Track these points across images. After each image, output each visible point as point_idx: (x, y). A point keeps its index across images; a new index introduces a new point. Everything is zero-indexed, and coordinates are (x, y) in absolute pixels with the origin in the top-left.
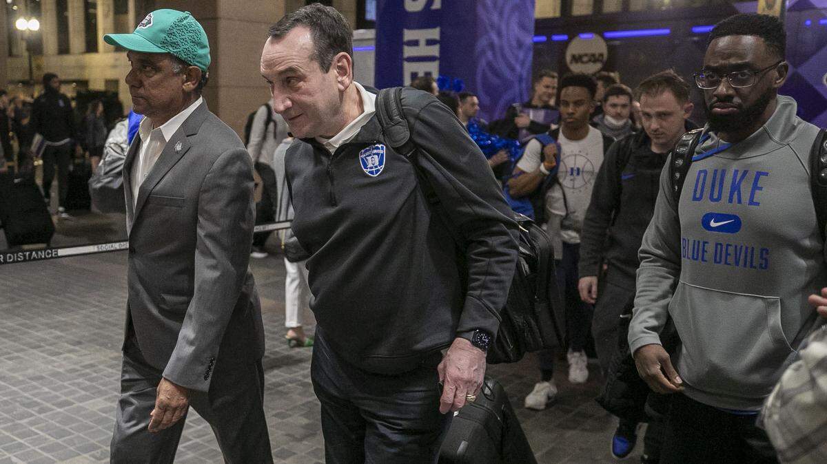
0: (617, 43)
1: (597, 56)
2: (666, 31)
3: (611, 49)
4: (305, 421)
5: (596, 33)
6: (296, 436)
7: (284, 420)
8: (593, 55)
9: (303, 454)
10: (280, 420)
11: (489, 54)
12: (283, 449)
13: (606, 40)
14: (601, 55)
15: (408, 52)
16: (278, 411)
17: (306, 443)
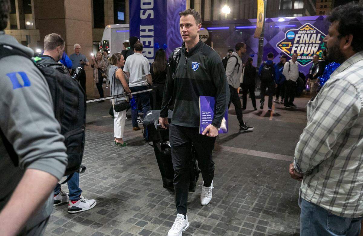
0: (211, 31)
1: (205, 36)
2: (228, 28)
3: (210, 33)
4: (122, 166)
5: (205, 28)
6: (120, 171)
7: (115, 166)
8: (204, 36)
9: (124, 177)
10: (113, 167)
11: (171, 35)
12: (117, 176)
13: (208, 30)
14: (207, 36)
15: (142, 34)
16: (112, 164)
17: (125, 173)
